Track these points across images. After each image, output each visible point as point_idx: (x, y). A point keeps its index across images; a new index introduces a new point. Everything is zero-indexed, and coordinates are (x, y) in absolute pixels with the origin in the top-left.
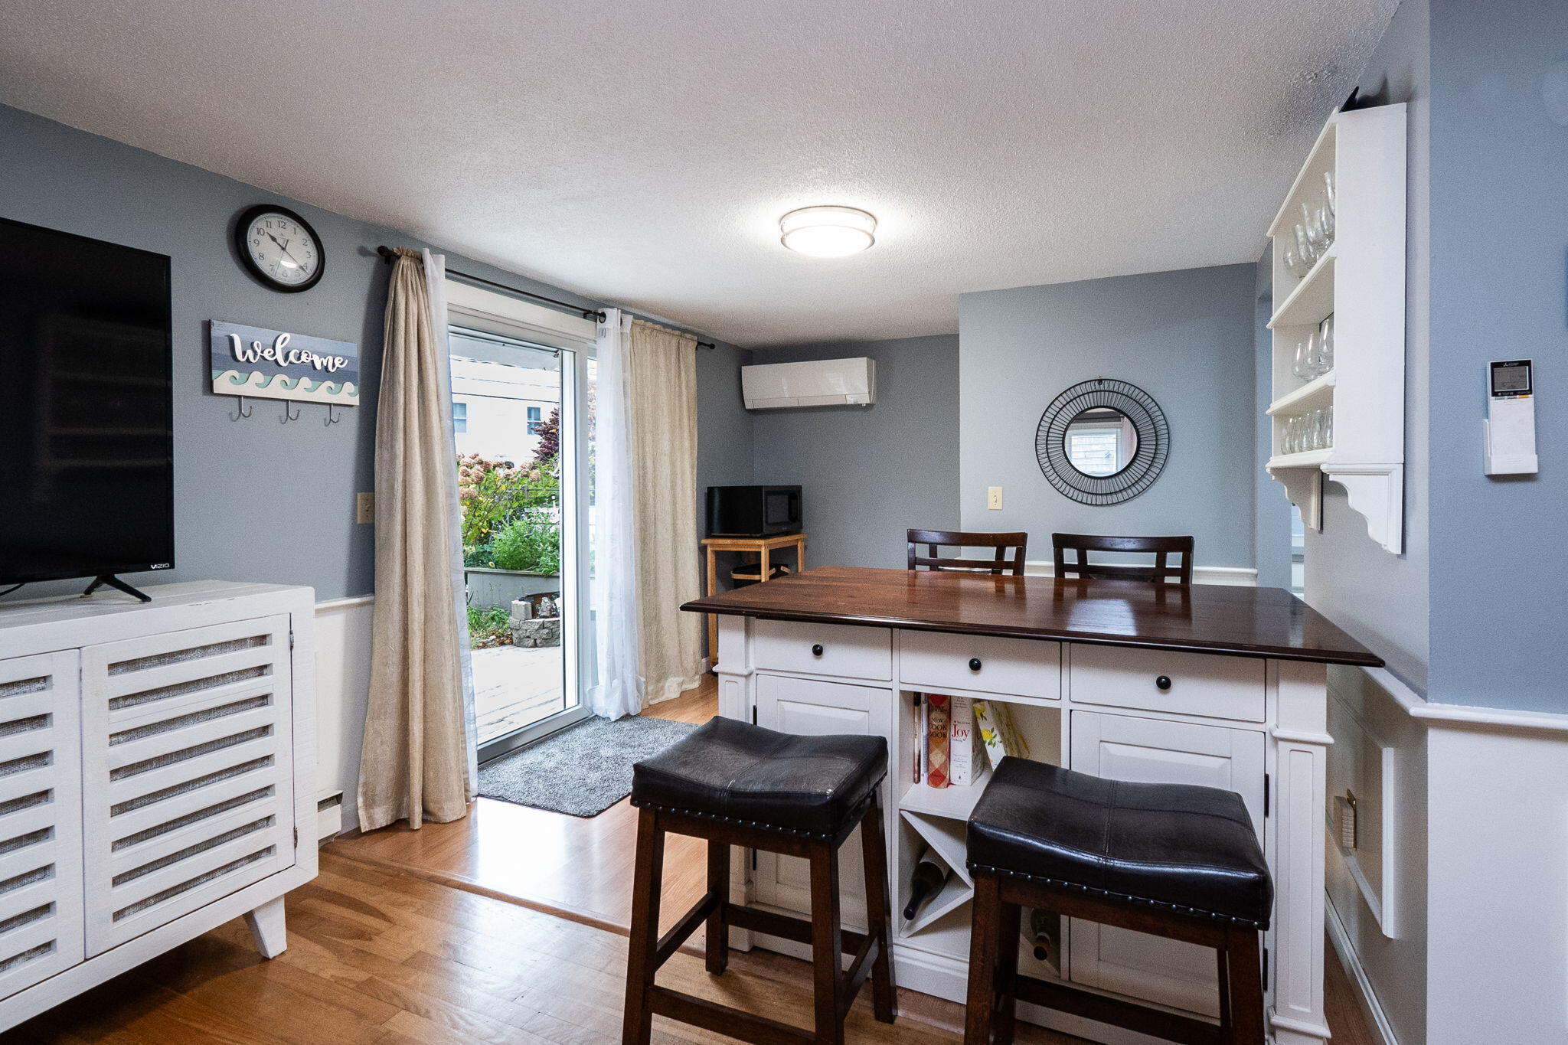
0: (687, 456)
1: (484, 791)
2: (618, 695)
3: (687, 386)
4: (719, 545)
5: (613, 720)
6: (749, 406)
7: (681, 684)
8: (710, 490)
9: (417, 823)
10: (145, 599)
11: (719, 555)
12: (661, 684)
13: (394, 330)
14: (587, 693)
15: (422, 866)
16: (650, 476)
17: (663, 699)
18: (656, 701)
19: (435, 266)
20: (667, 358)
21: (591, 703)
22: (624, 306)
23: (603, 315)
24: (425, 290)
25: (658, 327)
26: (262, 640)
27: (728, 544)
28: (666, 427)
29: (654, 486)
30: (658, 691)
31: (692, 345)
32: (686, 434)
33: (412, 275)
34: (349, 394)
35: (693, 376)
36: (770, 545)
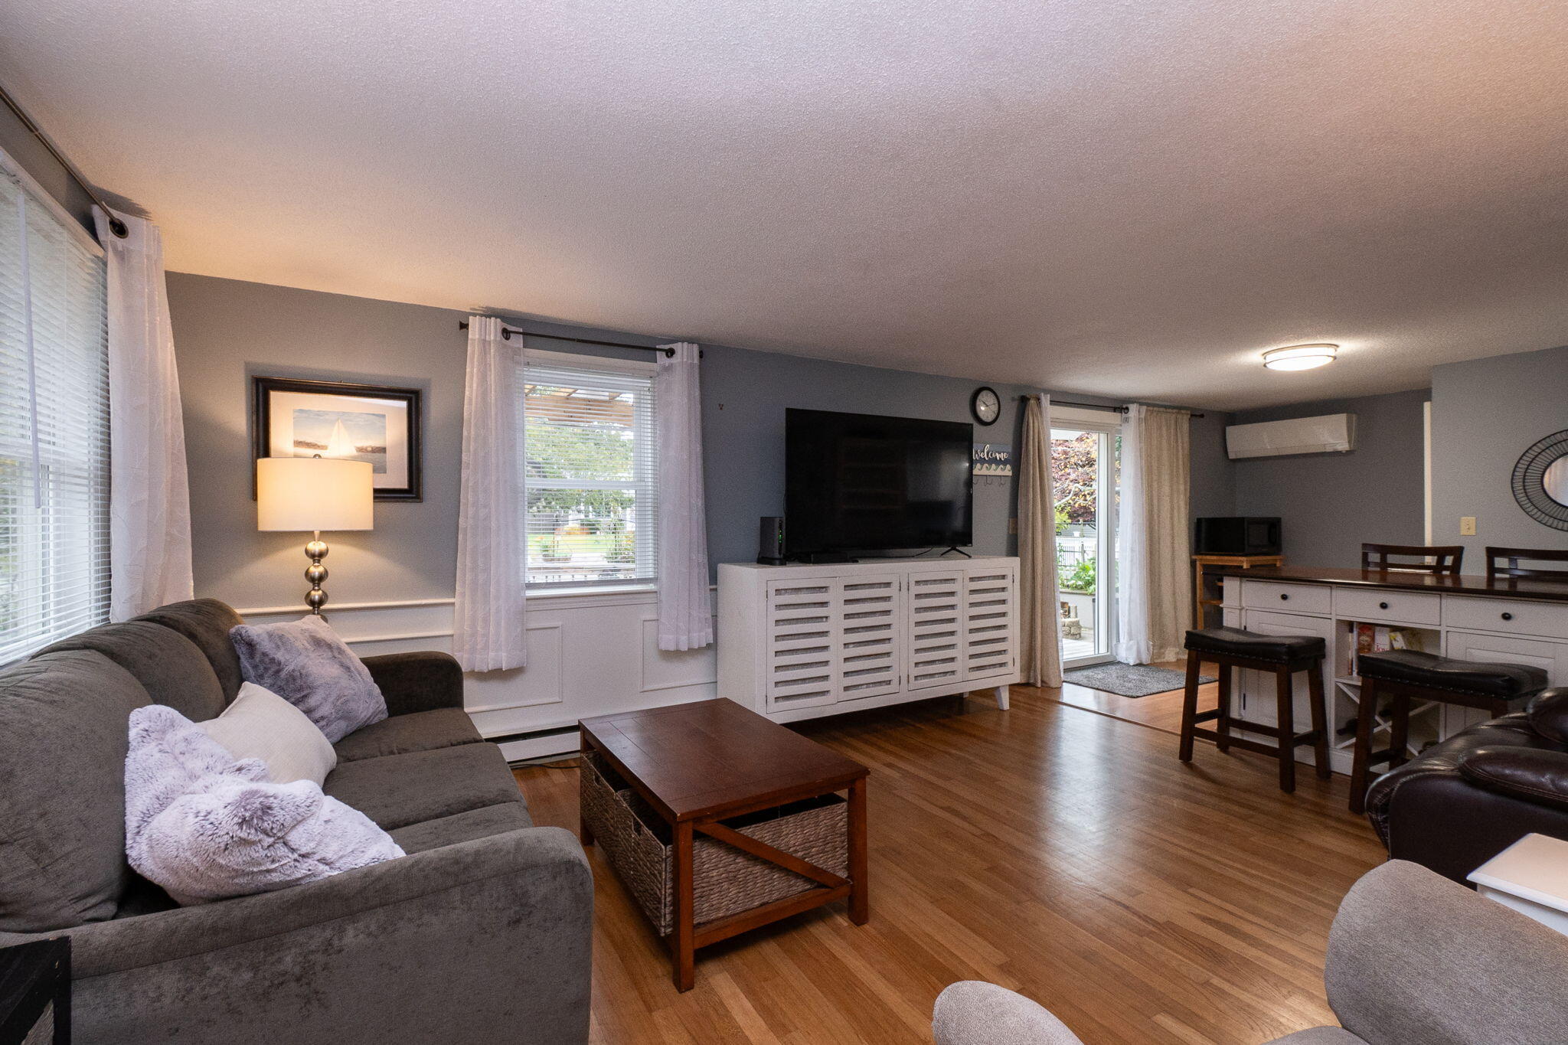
0: (1182, 496)
1: (1066, 680)
2: (1135, 648)
3: (1183, 447)
4: (1206, 560)
5: (1132, 664)
6: (1232, 456)
7: (1178, 653)
8: (1199, 520)
9: (1039, 685)
10: (970, 557)
11: (1205, 567)
12: (1163, 650)
13: (1027, 437)
14: (1113, 646)
15: (1053, 698)
16: (1155, 510)
17: (1165, 660)
18: (1159, 661)
19: (1045, 400)
20: (1168, 429)
21: (1116, 652)
22: (1140, 401)
23: (1127, 408)
24: (1041, 414)
25: (1161, 409)
26: (1003, 577)
27: (1213, 559)
28: (1167, 477)
29: (1159, 517)
30: (1160, 655)
31: (1186, 418)
32: (1181, 481)
33: (1036, 409)
34: (1008, 471)
35: (1186, 439)
36: (1251, 561)
